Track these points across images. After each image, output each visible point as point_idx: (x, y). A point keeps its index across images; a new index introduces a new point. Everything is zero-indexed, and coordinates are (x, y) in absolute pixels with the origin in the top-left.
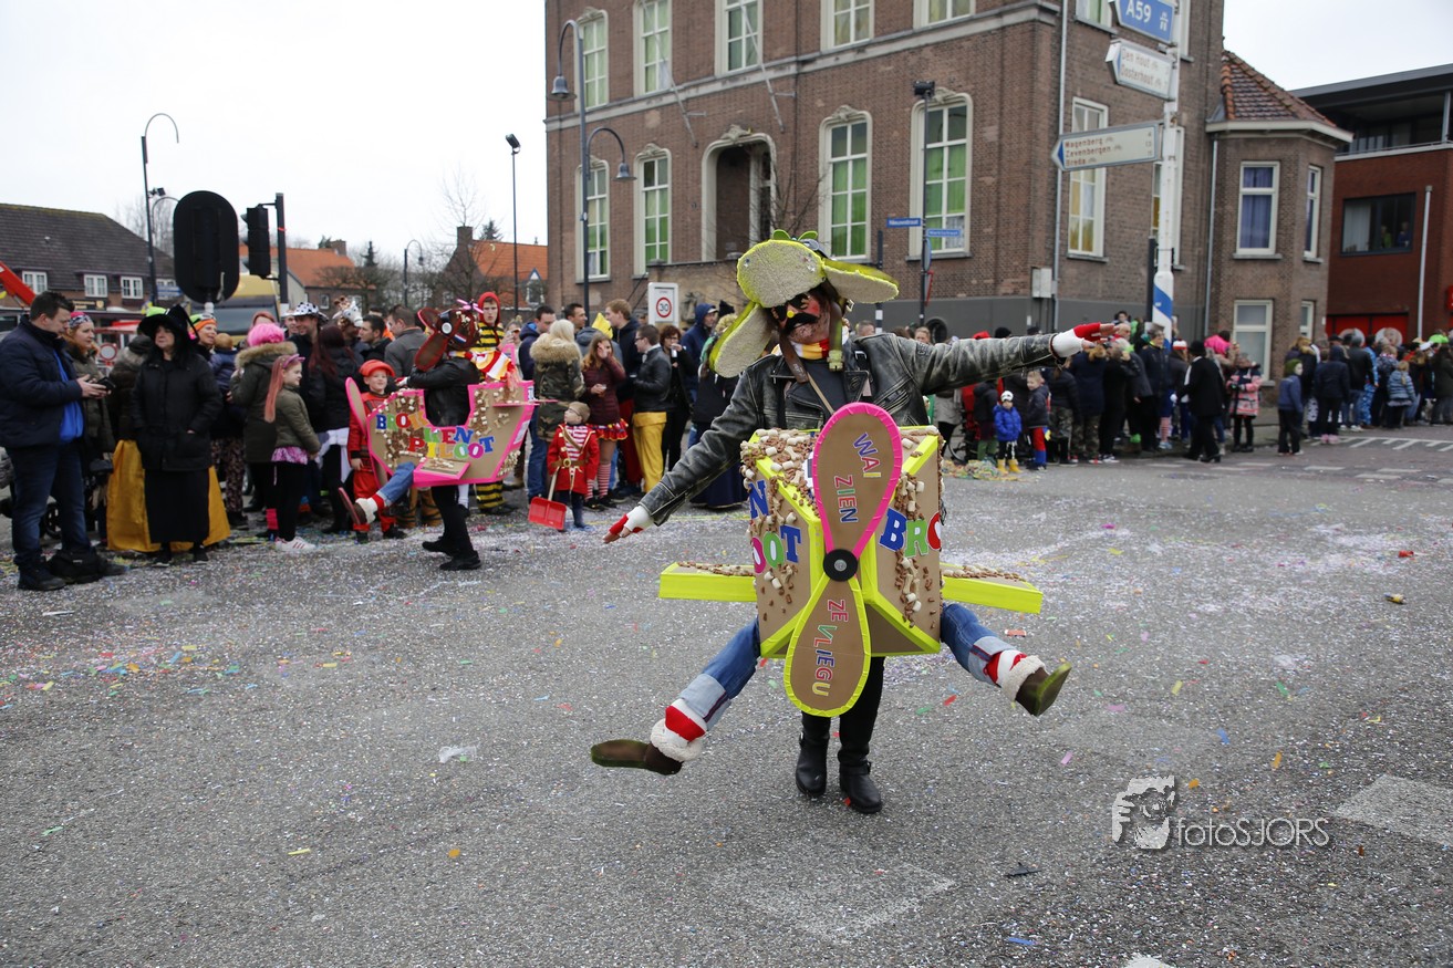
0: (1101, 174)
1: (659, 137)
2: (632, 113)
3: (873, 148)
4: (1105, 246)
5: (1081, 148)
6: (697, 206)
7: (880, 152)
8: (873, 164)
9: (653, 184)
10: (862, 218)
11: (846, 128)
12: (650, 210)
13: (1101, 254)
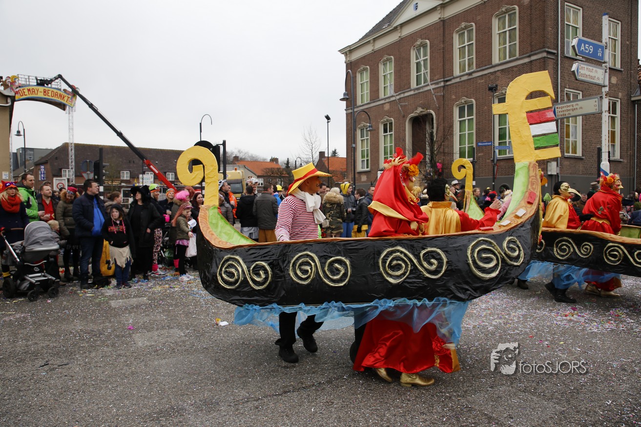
0: (580, 119)
1: (389, 113)
2: (379, 105)
3: (476, 114)
4: (582, 151)
5: (563, 109)
6: (404, 140)
7: (479, 116)
8: (476, 120)
9: (387, 132)
10: (472, 143)
11: (464, 106)
12: (386, 143)
13: (581, 155)
